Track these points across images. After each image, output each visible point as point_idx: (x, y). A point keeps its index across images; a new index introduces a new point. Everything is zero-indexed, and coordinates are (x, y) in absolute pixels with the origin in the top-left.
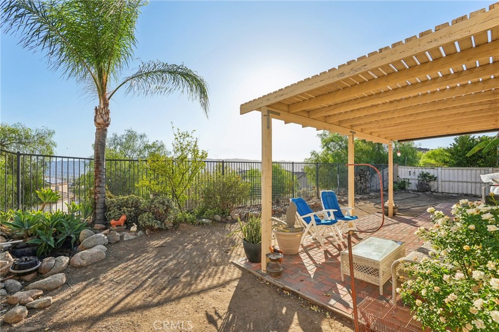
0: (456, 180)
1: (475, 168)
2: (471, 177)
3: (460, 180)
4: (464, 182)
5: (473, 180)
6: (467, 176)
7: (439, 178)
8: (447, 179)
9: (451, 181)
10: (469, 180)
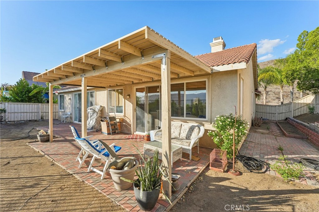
0: (20, 111)
1: (32, 104)
2: (29, 109)
3: (22, 111)
4: (25, 112)
5: (31, 111)
6: (27, 109)
7: (7, 111)
8: (13, 111)
9: (16, 112)
10: (28, 111)
